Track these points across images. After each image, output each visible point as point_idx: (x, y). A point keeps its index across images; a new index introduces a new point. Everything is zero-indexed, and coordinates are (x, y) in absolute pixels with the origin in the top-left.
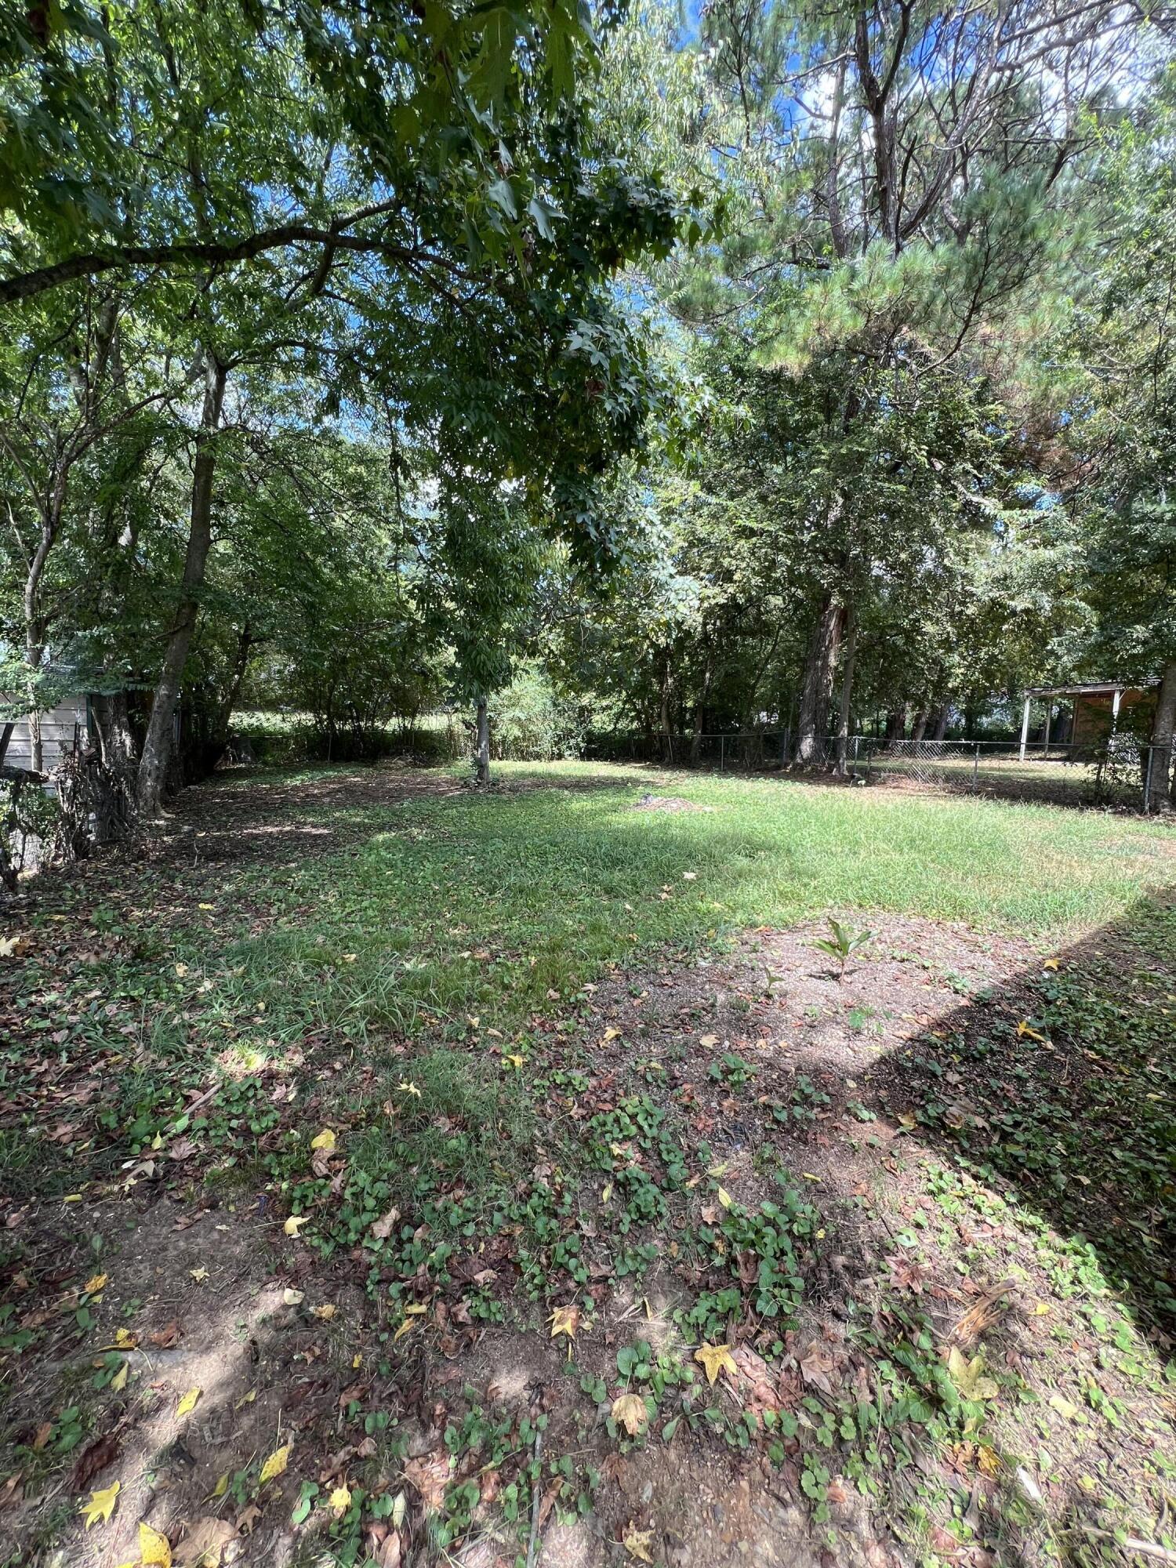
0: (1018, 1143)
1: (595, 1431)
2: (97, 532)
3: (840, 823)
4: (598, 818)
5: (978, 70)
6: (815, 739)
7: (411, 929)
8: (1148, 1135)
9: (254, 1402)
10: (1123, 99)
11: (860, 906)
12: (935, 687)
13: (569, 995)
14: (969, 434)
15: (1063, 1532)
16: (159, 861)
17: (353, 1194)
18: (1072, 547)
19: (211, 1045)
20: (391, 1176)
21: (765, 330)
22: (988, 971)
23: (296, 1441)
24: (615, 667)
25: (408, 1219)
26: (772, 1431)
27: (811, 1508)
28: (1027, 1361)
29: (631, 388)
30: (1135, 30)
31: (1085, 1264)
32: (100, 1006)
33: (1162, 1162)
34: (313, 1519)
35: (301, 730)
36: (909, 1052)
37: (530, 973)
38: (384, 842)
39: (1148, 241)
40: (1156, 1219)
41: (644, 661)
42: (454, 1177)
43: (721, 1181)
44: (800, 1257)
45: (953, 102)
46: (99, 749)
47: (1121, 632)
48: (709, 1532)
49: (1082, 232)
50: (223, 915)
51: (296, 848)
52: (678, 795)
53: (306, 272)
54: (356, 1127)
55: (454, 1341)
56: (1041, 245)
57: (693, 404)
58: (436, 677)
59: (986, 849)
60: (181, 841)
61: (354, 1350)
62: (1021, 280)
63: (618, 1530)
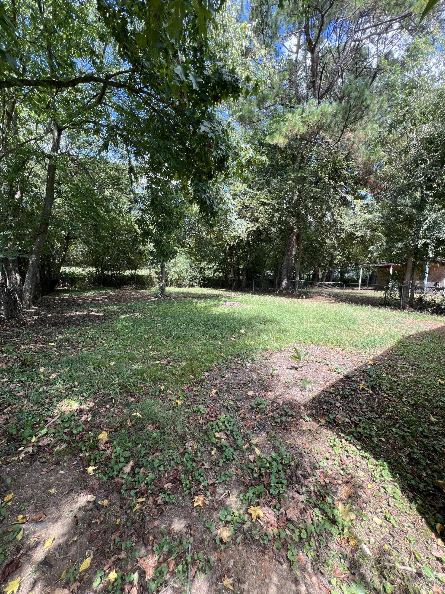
0: (361, 427)
1: (211, 542)
2: (6, 193)
3: (297, 312)
4: (208, 310)
5: (347, 40)
6: (287, 281)
7: (136, 352)
8: (404, 423)
9: (77, 540)
10: (396, 56)
11: (304, 342)
12: (330, 263)
13: (198, 377)
14: (342, 172)
15: (378, 565)
16: (32, 326)
17: (115, 456)
18: (377, 214)
19: (56, 400)
20: (130, 449)
21: (272, 129)
22: (349, 366)
23: (94, 555)
24: (214, 253)
25: (137, 465)
26: (276, 537)
27: (291, 564)
28: (365, 505)
29: (223, 148)
30: (400, 32)
31: (384, 469)
32: (8, 385)
33: (409, 432)
34: (101, 585)
35: (90, 274)
36: (322, 396)
37: (183, 369)
38: (124, 319)
39: (404, 107)
40: (407, 452)
41: (225, 250)
42: (155, 448)
43: (256, 445)
44: (285, 472)
45: (338, 51)
46: (6, 281)
47: (394, 245)
48: (254, 576)
49: (382, 102)
50: (60, 347)
51: (89, 321)
52: (237, 301)
53: (95, 94)
54: (115, 430)
55: (156, 511)
56: (368, 106)
57: (246, 155)
58: (145, 255)
59: (348, 322)
60: (41, 318)
61: (117, 517)
62: (361, 117)
63: (220, 579)
